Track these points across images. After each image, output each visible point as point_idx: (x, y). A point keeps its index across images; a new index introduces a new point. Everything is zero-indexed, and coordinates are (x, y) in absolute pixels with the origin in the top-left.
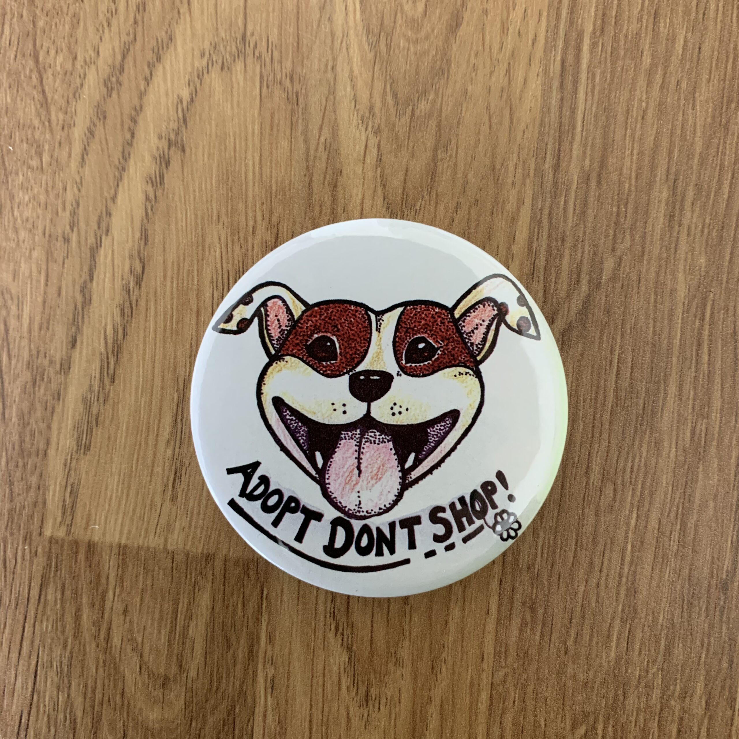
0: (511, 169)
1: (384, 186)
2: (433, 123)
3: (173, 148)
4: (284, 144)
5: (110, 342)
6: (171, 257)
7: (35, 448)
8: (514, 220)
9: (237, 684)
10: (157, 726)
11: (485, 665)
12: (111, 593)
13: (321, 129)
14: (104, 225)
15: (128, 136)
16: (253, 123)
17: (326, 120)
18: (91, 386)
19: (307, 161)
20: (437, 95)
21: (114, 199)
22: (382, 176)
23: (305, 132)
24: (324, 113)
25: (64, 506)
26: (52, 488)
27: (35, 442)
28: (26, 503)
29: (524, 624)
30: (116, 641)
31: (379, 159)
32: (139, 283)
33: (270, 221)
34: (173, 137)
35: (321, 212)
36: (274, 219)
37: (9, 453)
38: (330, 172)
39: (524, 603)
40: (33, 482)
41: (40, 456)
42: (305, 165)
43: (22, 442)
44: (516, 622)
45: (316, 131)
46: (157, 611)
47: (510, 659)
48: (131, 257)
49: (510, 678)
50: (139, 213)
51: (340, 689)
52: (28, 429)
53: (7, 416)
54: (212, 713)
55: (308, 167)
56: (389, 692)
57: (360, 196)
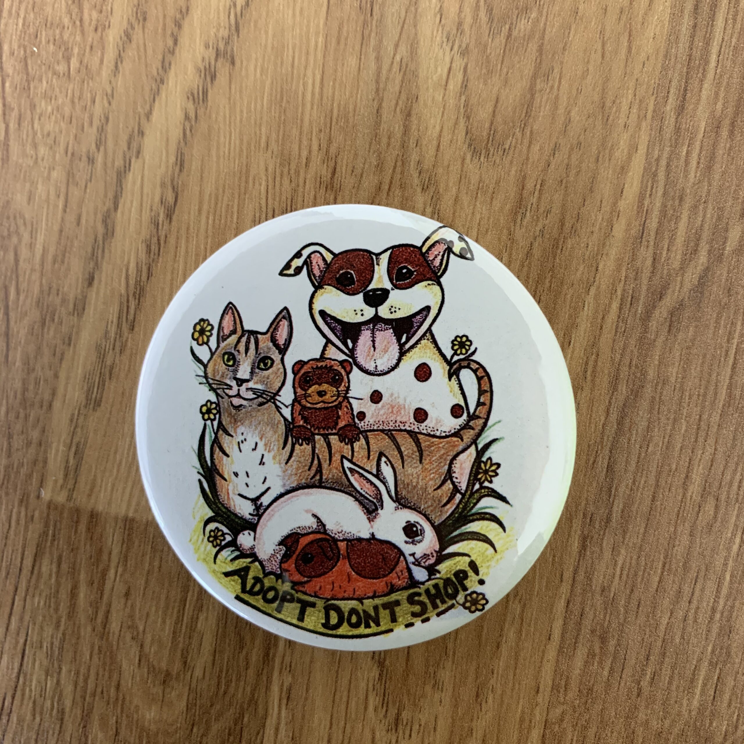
0: (625, 108)
1: (468, 118)
2: (533, 47)
3: (221, 60)
4: (352, 62)
5: (132, 282)
6: (209, 188)
7: (38, 398)
8: (623, 169)
9: (249, 689)
10: (153, 727)
11: (540, 699)
12: (112, 572)
13: (397, 46)
14: (134, 145)
15: (170, 42)
16: (317, 34)
17: (404, 36)
18: (107, 332)
19: (377, 82)
20: (540, 13)
21: (148, 115)
22: (466, 106)
23: (378, 48)
24: (403, 27)
25: (67, 468)
26: (54, 445)
27: (40, 392)
28: (25, 460)
29: (591, 654)
30: (114, 626)
31: (465, 86)
32: (169, 216)
33: (327, 151)
34: (221, 46)
35: (389, 145)
36: (333, 150)
37: (10, 401)
38: (403, 97)
39: (593, 631)
40: (34, 437)
41: (45, 408)
42: (374, 87)
43: (25, 390)
44: (581, 653)
45: (391, 48)
46: (163, 597)
47: (571, 695)
48: (163, 185)
49: (567, 718)
50: (176, 134)
51: (366, 708)
52: (33, 376)
53: (10, 359)
54: (217, 719)
55: (378, 90)
56: (424, 717)
57: (438, 128)
